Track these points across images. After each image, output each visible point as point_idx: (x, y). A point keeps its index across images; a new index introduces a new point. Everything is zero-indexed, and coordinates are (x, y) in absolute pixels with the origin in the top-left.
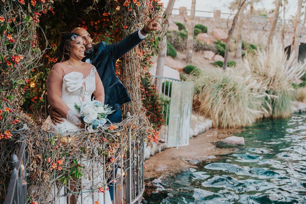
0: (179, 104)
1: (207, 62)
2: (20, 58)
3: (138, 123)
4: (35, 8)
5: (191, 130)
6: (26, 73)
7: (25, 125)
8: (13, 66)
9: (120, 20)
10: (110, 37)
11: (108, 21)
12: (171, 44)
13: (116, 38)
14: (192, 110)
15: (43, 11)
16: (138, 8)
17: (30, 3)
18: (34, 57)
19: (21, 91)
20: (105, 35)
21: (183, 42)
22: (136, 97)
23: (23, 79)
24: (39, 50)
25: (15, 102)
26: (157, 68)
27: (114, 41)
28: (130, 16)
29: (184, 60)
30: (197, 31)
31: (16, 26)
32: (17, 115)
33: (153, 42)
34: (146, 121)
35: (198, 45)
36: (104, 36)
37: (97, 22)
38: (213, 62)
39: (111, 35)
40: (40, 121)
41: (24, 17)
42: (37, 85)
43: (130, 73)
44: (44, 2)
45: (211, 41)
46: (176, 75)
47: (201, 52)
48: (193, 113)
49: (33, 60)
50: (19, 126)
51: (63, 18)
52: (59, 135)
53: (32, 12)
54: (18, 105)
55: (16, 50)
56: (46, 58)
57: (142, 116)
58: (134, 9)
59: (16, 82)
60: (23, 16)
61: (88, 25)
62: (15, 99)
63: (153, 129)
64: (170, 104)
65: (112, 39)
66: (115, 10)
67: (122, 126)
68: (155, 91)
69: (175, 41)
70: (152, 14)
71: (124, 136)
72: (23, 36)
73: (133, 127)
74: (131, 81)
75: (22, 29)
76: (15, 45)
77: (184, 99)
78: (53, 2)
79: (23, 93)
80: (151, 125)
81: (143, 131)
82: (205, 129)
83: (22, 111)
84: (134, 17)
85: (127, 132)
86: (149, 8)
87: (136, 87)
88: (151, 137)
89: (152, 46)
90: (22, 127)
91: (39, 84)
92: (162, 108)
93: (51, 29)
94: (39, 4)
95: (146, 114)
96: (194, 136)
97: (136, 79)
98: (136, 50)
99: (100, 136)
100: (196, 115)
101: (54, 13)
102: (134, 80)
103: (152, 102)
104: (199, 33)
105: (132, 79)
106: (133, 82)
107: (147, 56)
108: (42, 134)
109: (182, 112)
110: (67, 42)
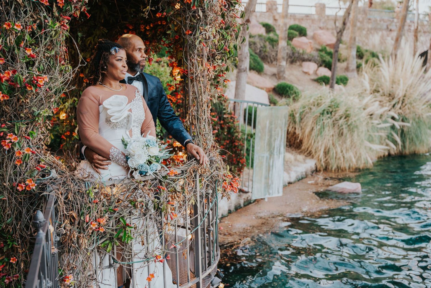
0: (267, 138)
1: (307, 77)
2: (45, 79)
3: (209, 166)
4: (63, 9)
5: (286, 175)
6: (52, 100)
7: (54, 171)
8: (35, 91)
9: (181, 22)
10: (168, 46)
11: (164, 24)
12: (256, 53)
13: (176, 48)
14: (287, 145)
15: (74, 13)
16: (205, 5)
17: (57, 3)
18: (63, 78)
19: (47, 124)
20: (160, 44)
21: (272, 51)
22: (204, 130)
23: (49, 108)
24: (70, 68)
25: (39, 140)
26: (237, 88)
27: (173, 52)
28: (194, 17)
29: (277, 76)
30: (292, 33)
31: (37, 35)
32: (42, 157)
33: (227, 51)
34: (219, 162)
35: (293, 54)
36: (160, 46)
37: (150, 26)
38: (315, 77)
39: (169, 44)
40: (73, 166)
41: (48, 22)
42: (69, 115)
43: (195, 96)
44: (75, 2)
45: (312, 48)
46: (263, 97)
47: (298, 63)
48: (287, 151)
49: (61, 81)
50: (45, 172)
51: (102, 21)
52: (100, 184)
53: (59, 15)
54: (43, 144)
55: (39, 68)
56: (81, 78)
57: (214, 156)
58: (199, 6)
59: (40, 112)
60: (46, 21)
61: (137, 31)
62: (38, 136)
63: (229, 174)
64: (254, 139)
65: (170, 49)
66: (173, 9)
67: (186, 171)
68: (234, 121)
69: (261, 49)
70: (225, 13)
71: (189, 185)
72: (48, 50)
73: (201, 171)
74: (198, 108)
75: (46, 39)
76: (37, 62)
77: (275, 131)
78: (87, 1)
79: (49, 128)
80: (227, 169)
81: (215, 177)
82: (306, 173)
83: (49, 152)
84: (200, 18)
85: (193, 178)
86: (221, 4)
87: (204, 115)
88: (227, 184)
89: (226, 58)
90: (49, 173)
91: (71, 115)
92: (244, 144)
93: (86, 37)
94: (68, 4)
95: (219, 152)
96: (290, 183)
97: (204, 106)
98: (204, 64)
99: (156, 184)
100: (292, 154)
101: (89, 16)
102: (202, 106)
103: (229, 136)
104: (295, 37)
105: (199, 105)
106: (200, 110)
107: (219, 72)
108: (77, 183)
109: (271, 149)
110: (104, 55)
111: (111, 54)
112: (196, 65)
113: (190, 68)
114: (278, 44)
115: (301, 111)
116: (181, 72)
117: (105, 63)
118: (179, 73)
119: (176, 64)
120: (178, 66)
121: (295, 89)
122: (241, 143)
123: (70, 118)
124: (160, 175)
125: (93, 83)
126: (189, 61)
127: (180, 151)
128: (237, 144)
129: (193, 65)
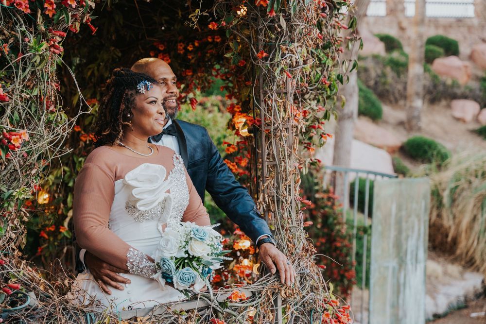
0: (393, 233)
1: (461, 127)
2: (22, 136)
3: (298, 284)
4: (53, 20)
5: (429, 300)
6: (33, 172)
7: (32, 295)
8: (6, 156)
9: (249, 37)
10: (224, 78)
11: (218, 40)
12: (369, 87)
13: (238, 81)
14: (429, 248)
15: (71, 26)
16: (290, 9)
17: (43, 9)
18: (53, 134)
19: (22, 213)
20: (211, 75)
21: (396, 82)
22: (290, 221)
23: (28, 185)
24: (63, 117)
25: (8, 242)
26: (337, 147)
27: (233, 88)
28: (272, 29)
29: (406, 125)
30: (431, 51)
31: (11, 64)
32: (12, 271)
33: (327, 86)
34: (316, 277)
35: (435, 86)
36: (209, 78)
37: (193, 45)
38: (476, 127)
39: (226, 73)
40: (65, 285)
41: (29, 42)
42: (54, 197)
43: (274, 163)
44: (74, 6)
45: (469, 76)
46: (383, 162)
47: (444, 103)
48: (430, 258)
49: (50, 140)
50: (17, 298)
51: (113, 38)
52: (111, 317)
53: (47, 29)
54: (14, 247)
55: (11, 118)
56: (76, 134)
57: (307, 266)
58: (281, 11)
59: (12, 193)
60: (27, 40)
61: (172, 53)
62: (7, 234)
63: (334, 298)
64: (370, 235)
65: (228, 83)
66: (235, 16)
67: (260, 293)
68: (333, 204)
69: (378, 79)
70: (322, 21)
71: (264, 317)
72: (28, 87)
73: (286, 293)
74: (278, 183)
75: (24, 70)
76: (10, 108)
77: (407, 222)
78: (93, 5)
79: (26, 219)
80: (329, 289)
81: (310, 303)
82: (466, 297)
83: (24, 262)
84: (282, 30)
85: (272, 306)
86: (318, 6)
87: (289, 195)
88: (330, 317)
89: (325, 96)
90: (24, 299)
91: (59, 196)
92: (351, 244)
93: (87, 64)
94: (61, 11)
95: (314, 260)
96: (437, 316)
97: (289, 178)
98: (289, 107)
99: (209, 316)
100: (439, 262)
101: (95, 30)
102: (286, 180)
103: (326, 230)
104: (438, 57)
105: (280, 178)
106: (282, 186)
107: (313, 121)
108: (72, 316)
109: (401, 254)
110: (127, 95)
111: (138, 92)
112: (275, 109)
113: (265, 115)
114: (407, 70)
115: (453, 185)
116: (248, 122)
117: (127, 107)
118: (245, 124)
119: (238, 108)
120: (241, 112)
121: (439, 147)
122: (346, 242)
123: (56, 201)
124: (215, 301)
125: (108, 141)
126: (263, 104)
127: (244, 258)
128: (339, 245)
129: (269, 110)
